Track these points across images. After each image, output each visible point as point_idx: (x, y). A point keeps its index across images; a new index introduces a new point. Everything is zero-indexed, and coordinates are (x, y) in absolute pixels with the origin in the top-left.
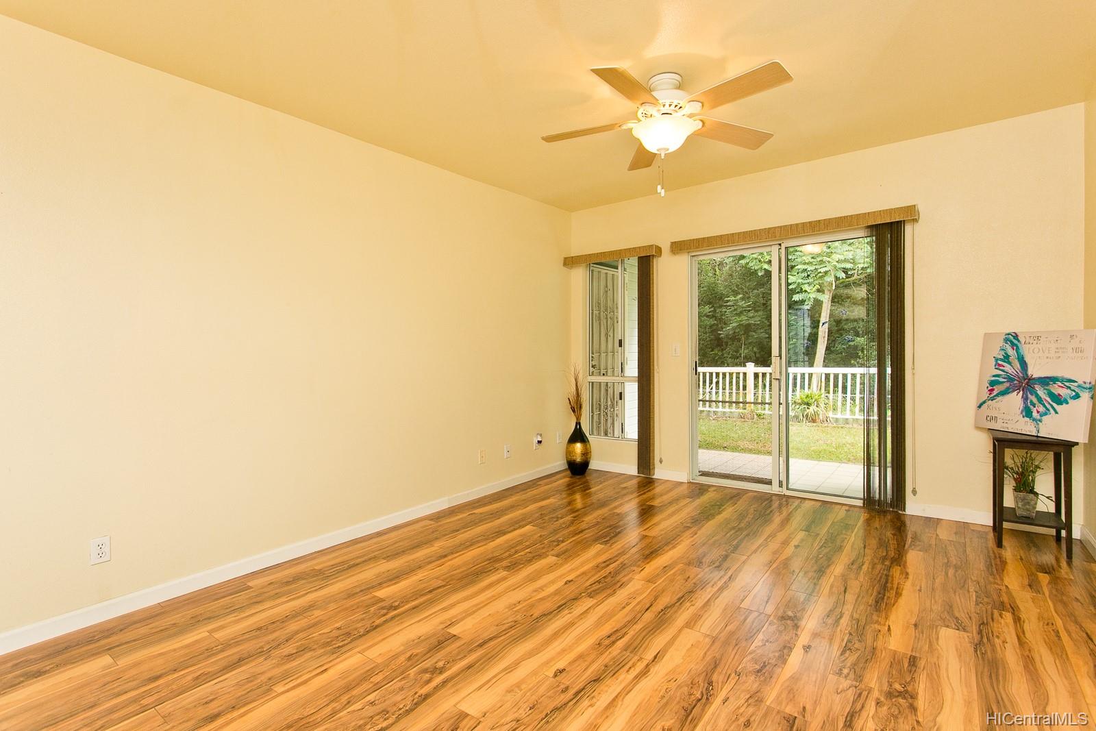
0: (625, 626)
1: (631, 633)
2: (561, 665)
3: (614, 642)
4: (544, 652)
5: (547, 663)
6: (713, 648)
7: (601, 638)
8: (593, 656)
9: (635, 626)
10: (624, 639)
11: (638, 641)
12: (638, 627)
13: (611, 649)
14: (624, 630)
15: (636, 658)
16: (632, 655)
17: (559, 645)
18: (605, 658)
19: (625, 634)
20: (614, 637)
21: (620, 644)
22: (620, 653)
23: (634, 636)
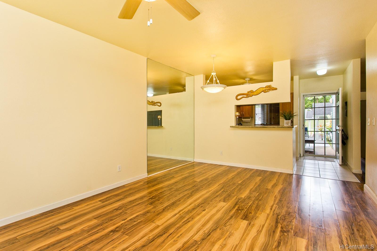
0: (182, 226)
1: (181, 223)
2: (204, 212)
3: (188, 219)
4: (211, 215)
5: (208, 213)
6: (155, 219)
7: (192, 221)
8: (195, 215)
9: (179, 226)
10: (184, 221)
11: (179, 220)
12: (178, 225)
13: (189, 217)
14: (183, 224)
15: (181, 215)
16: (183, 215)
17: (206, 218)
18: (191, 215)
19: (183, 223)
20: (188, 221)
21: (186, 219)
22: (186, 216)
23: (180, 222)
